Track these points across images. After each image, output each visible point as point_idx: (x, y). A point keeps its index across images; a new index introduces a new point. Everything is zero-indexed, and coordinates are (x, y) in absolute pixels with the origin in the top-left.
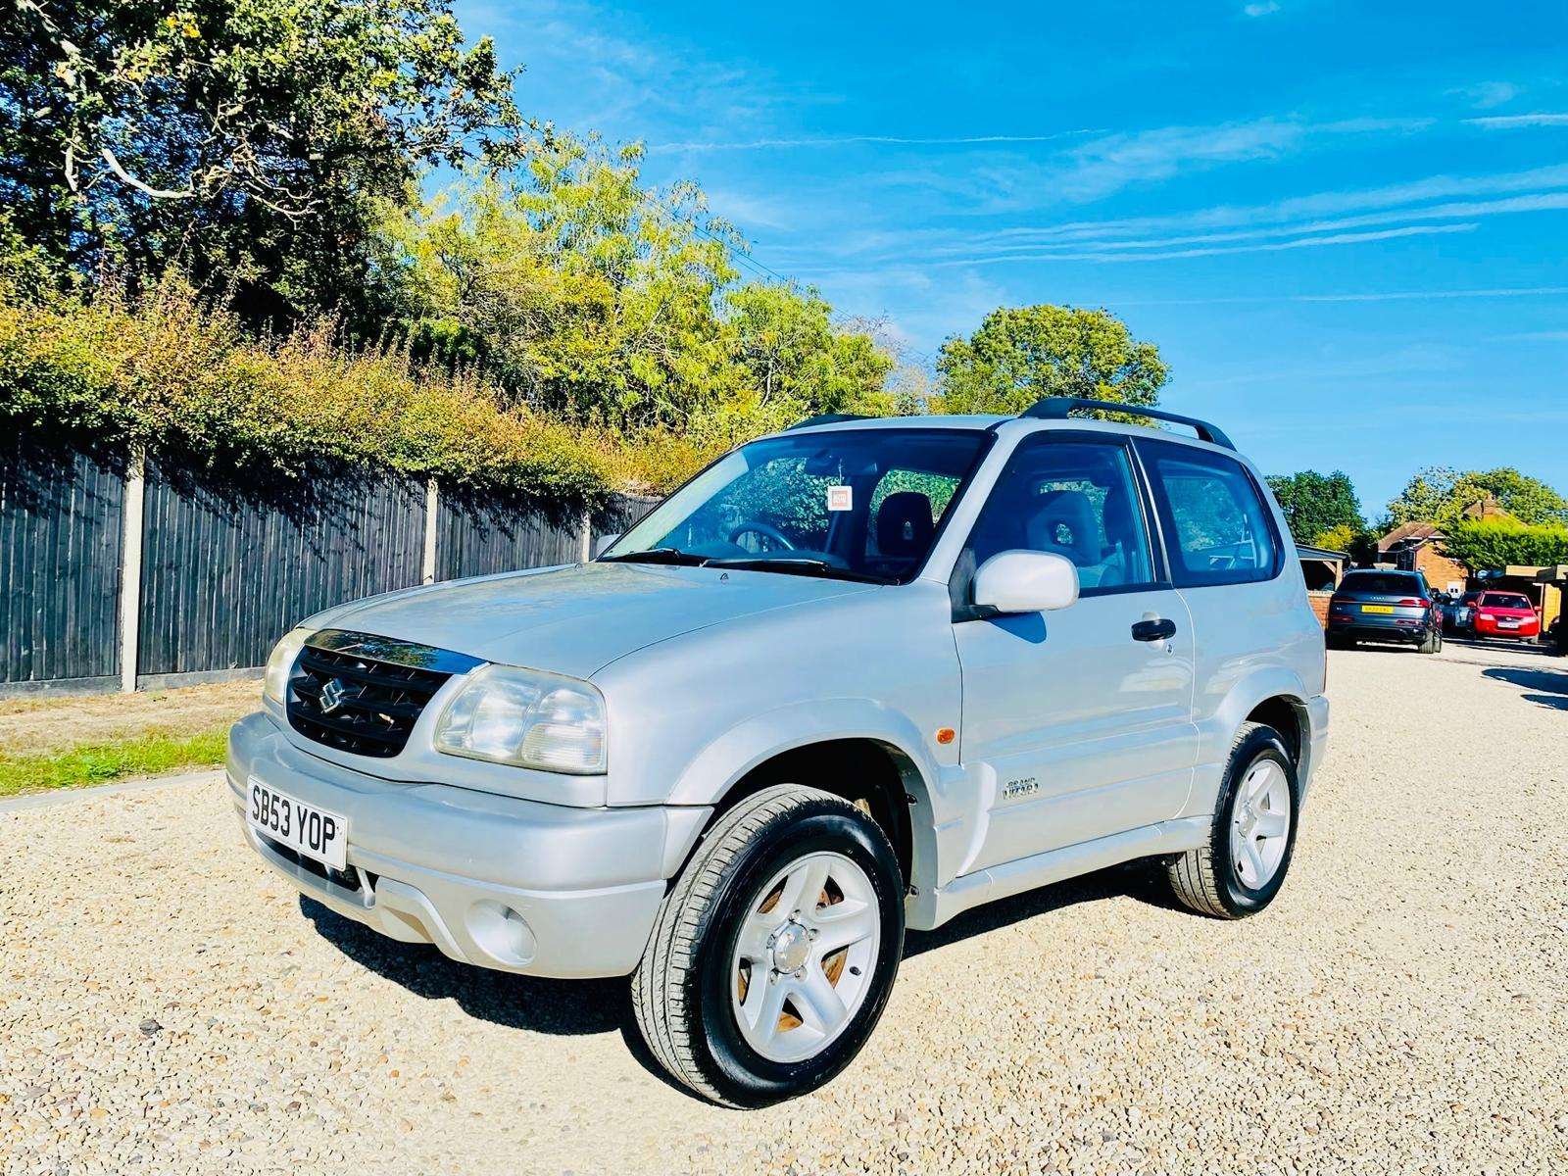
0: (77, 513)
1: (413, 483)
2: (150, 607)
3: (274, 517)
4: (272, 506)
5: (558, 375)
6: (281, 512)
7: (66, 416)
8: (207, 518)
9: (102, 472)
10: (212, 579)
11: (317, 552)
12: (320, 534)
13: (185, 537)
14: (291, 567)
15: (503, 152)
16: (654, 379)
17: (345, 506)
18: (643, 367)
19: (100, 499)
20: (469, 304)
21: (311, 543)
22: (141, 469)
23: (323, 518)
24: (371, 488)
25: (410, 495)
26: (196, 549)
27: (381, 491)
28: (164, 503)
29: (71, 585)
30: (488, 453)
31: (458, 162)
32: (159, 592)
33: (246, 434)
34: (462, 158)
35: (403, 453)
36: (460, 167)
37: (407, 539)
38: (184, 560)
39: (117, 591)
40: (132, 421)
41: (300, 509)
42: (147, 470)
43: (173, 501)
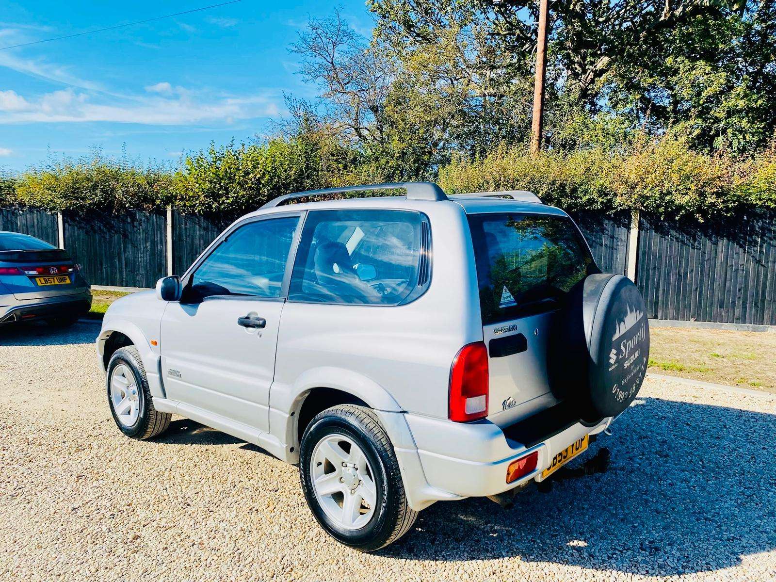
0: (606, 245)
3: (723, 243)
4: (723, 237)
6: (729, 240)
7: (586, 206)
8: (676, 246)
10: (680, 276)
11: (759, 262)
13: (664, 254)
14: (737, 270)
19: (617, 238)
21: (753, 257)
22: (637, 224)
23: (763, 241)
26: (670, 260)
28: (650, 239)
32: (647, 280)
38: (663, 266)
41: (745, 239)
42: (640, 224)
43: (656, 238)
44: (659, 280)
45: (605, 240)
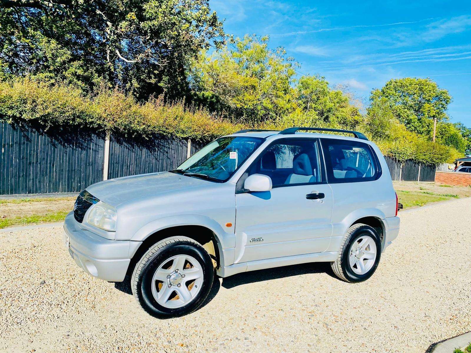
0: (92, 149)
1: (184, 140)
2: (111, 173)
3: (144, 150)
4: (144, 147)
5: (241, 107)
6: (146, 149)
7: (89, 125)
8: (126, 150)
9: (99, 139)
10: (127, 166)
11: (157, 159)
12: (157, 155)
13: (120, 156)
14: (149, 163)
15: (220, 44)
16: (270, 106)
17: (164, 147)
18: (266, 103)
19: (98, 145)
20: (216, 87)
21: (155, 157)
22: (109, 138)
23: (158, 150)
24: (172, 142)
25: (183, 144)
26: (123, 158)
27: (175, 143)
28: (115, 147)
29: (91, 167)
30: (205, 132)
31: (207, 47)
32: (113, 169)
33: (135, 128)
34: (208, 46)
35: (181, 132)
36: (208, 49)
37: (182, 156)
38: (120, 162)
39: (103, 169)
40: (105, 126)
41: (152, 148)
42: (110, 138)
43: (117, 146)
45: (92, 146)
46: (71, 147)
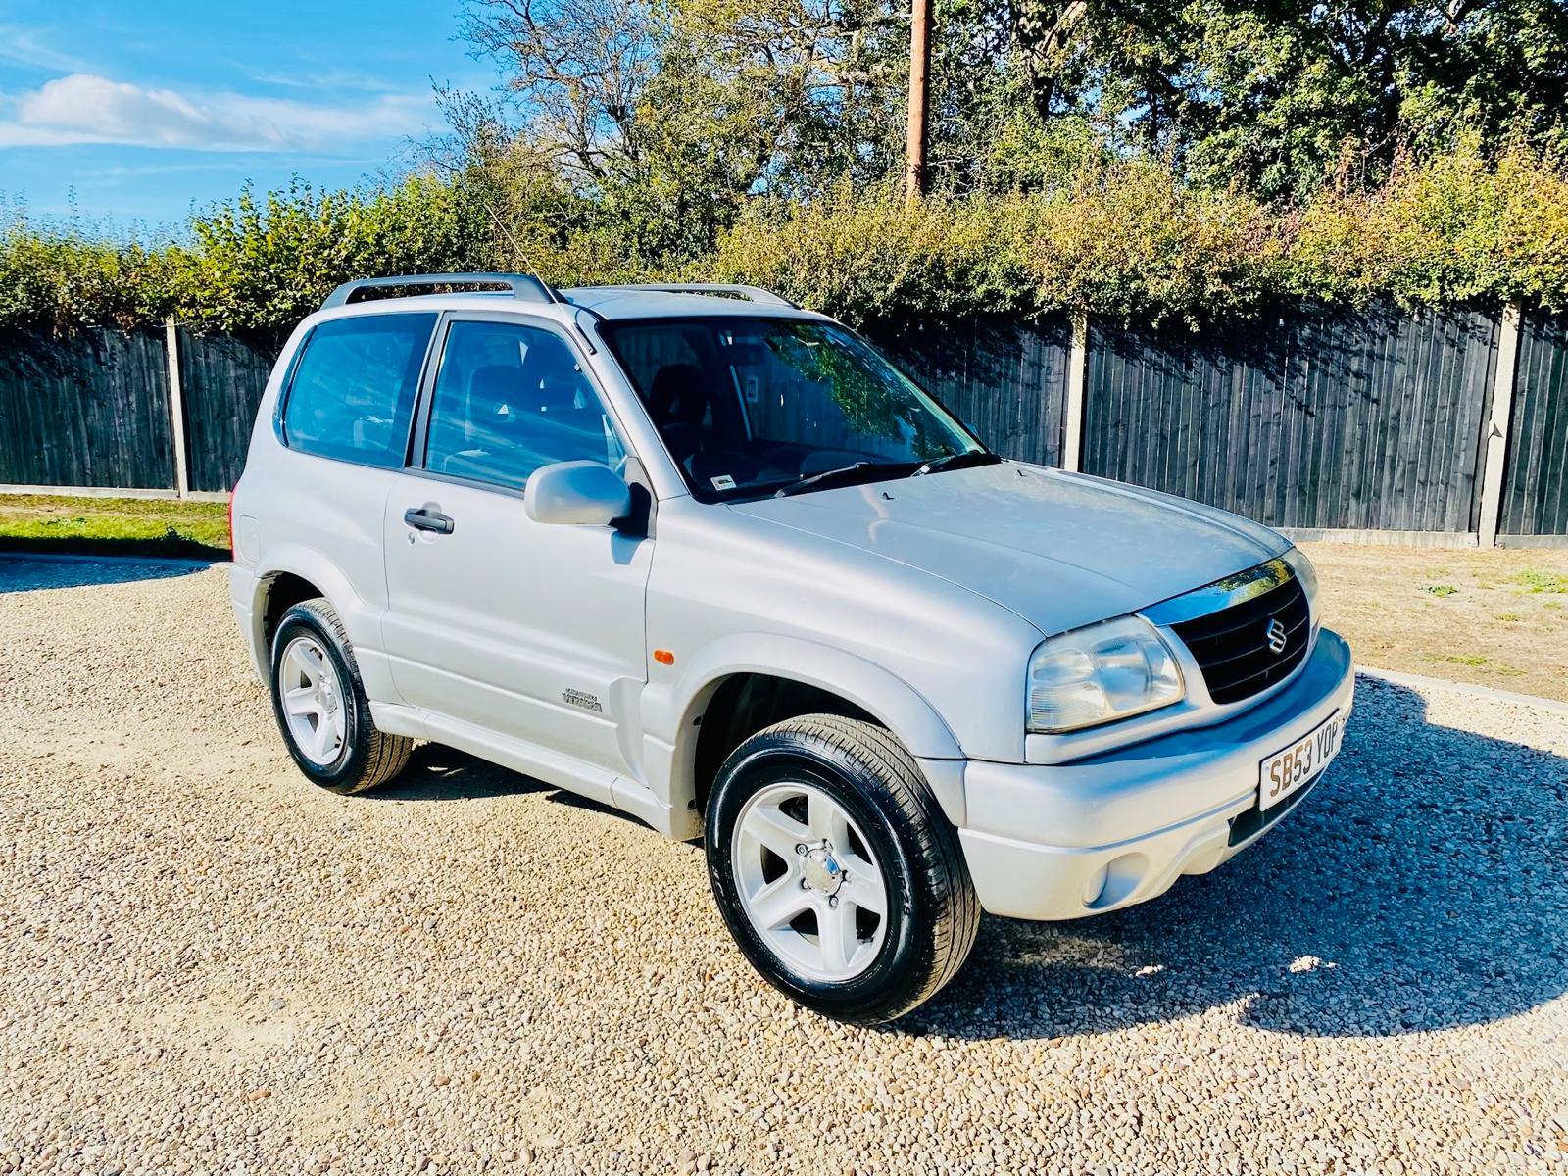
1: (1471, 314)
3: (1240, 373)
4: (1241, 361)
6: (1252, 367)
8: (1156, 380)
9: (1046, 345)
11: (1306, 408)
12: (1309, 387)
13: (1133, 398)
14: (1264, 424)
17: (1348, 352)
21: (1296, 398)
22: (1083, 339)
24: (1391, 327)
25: (1465, 331)
27: (1411, 331)
28: (1108, 367)
41: (1280, 361)
42: (1089, 335)
44: (1125, 448)
45: (1024, 373)
46: (950, 378)
